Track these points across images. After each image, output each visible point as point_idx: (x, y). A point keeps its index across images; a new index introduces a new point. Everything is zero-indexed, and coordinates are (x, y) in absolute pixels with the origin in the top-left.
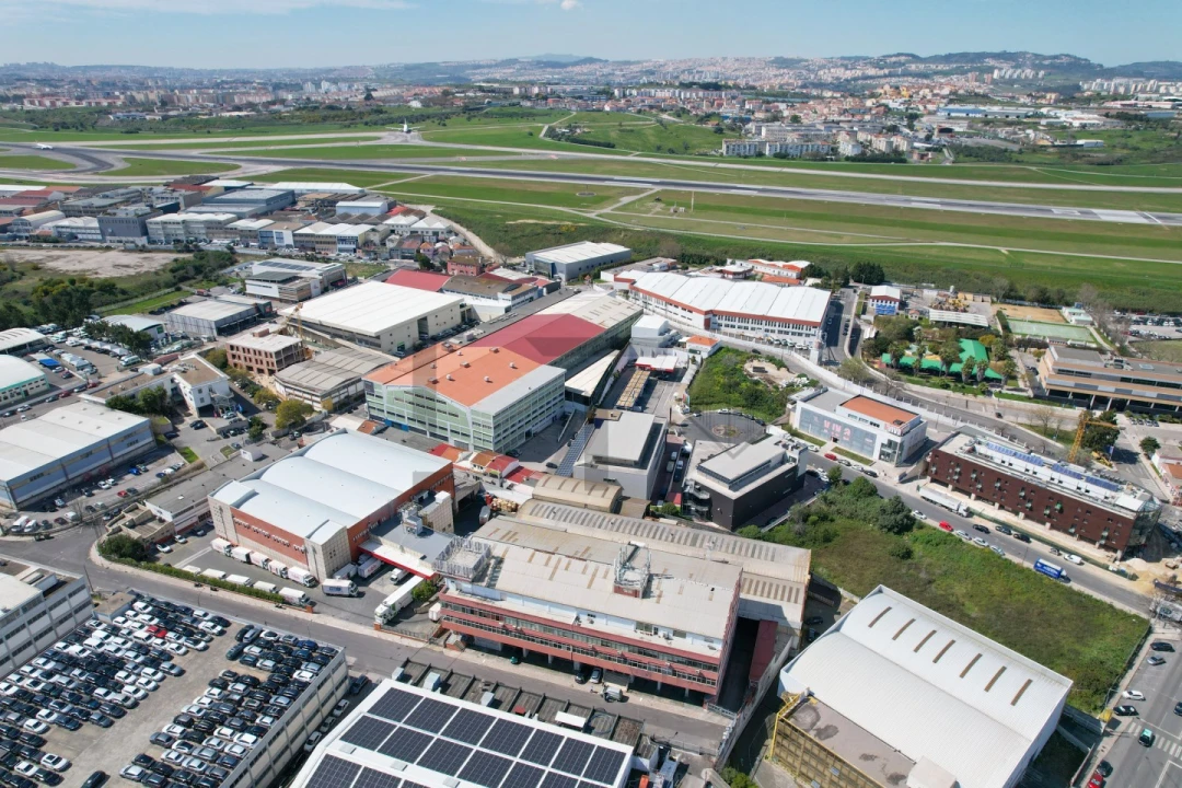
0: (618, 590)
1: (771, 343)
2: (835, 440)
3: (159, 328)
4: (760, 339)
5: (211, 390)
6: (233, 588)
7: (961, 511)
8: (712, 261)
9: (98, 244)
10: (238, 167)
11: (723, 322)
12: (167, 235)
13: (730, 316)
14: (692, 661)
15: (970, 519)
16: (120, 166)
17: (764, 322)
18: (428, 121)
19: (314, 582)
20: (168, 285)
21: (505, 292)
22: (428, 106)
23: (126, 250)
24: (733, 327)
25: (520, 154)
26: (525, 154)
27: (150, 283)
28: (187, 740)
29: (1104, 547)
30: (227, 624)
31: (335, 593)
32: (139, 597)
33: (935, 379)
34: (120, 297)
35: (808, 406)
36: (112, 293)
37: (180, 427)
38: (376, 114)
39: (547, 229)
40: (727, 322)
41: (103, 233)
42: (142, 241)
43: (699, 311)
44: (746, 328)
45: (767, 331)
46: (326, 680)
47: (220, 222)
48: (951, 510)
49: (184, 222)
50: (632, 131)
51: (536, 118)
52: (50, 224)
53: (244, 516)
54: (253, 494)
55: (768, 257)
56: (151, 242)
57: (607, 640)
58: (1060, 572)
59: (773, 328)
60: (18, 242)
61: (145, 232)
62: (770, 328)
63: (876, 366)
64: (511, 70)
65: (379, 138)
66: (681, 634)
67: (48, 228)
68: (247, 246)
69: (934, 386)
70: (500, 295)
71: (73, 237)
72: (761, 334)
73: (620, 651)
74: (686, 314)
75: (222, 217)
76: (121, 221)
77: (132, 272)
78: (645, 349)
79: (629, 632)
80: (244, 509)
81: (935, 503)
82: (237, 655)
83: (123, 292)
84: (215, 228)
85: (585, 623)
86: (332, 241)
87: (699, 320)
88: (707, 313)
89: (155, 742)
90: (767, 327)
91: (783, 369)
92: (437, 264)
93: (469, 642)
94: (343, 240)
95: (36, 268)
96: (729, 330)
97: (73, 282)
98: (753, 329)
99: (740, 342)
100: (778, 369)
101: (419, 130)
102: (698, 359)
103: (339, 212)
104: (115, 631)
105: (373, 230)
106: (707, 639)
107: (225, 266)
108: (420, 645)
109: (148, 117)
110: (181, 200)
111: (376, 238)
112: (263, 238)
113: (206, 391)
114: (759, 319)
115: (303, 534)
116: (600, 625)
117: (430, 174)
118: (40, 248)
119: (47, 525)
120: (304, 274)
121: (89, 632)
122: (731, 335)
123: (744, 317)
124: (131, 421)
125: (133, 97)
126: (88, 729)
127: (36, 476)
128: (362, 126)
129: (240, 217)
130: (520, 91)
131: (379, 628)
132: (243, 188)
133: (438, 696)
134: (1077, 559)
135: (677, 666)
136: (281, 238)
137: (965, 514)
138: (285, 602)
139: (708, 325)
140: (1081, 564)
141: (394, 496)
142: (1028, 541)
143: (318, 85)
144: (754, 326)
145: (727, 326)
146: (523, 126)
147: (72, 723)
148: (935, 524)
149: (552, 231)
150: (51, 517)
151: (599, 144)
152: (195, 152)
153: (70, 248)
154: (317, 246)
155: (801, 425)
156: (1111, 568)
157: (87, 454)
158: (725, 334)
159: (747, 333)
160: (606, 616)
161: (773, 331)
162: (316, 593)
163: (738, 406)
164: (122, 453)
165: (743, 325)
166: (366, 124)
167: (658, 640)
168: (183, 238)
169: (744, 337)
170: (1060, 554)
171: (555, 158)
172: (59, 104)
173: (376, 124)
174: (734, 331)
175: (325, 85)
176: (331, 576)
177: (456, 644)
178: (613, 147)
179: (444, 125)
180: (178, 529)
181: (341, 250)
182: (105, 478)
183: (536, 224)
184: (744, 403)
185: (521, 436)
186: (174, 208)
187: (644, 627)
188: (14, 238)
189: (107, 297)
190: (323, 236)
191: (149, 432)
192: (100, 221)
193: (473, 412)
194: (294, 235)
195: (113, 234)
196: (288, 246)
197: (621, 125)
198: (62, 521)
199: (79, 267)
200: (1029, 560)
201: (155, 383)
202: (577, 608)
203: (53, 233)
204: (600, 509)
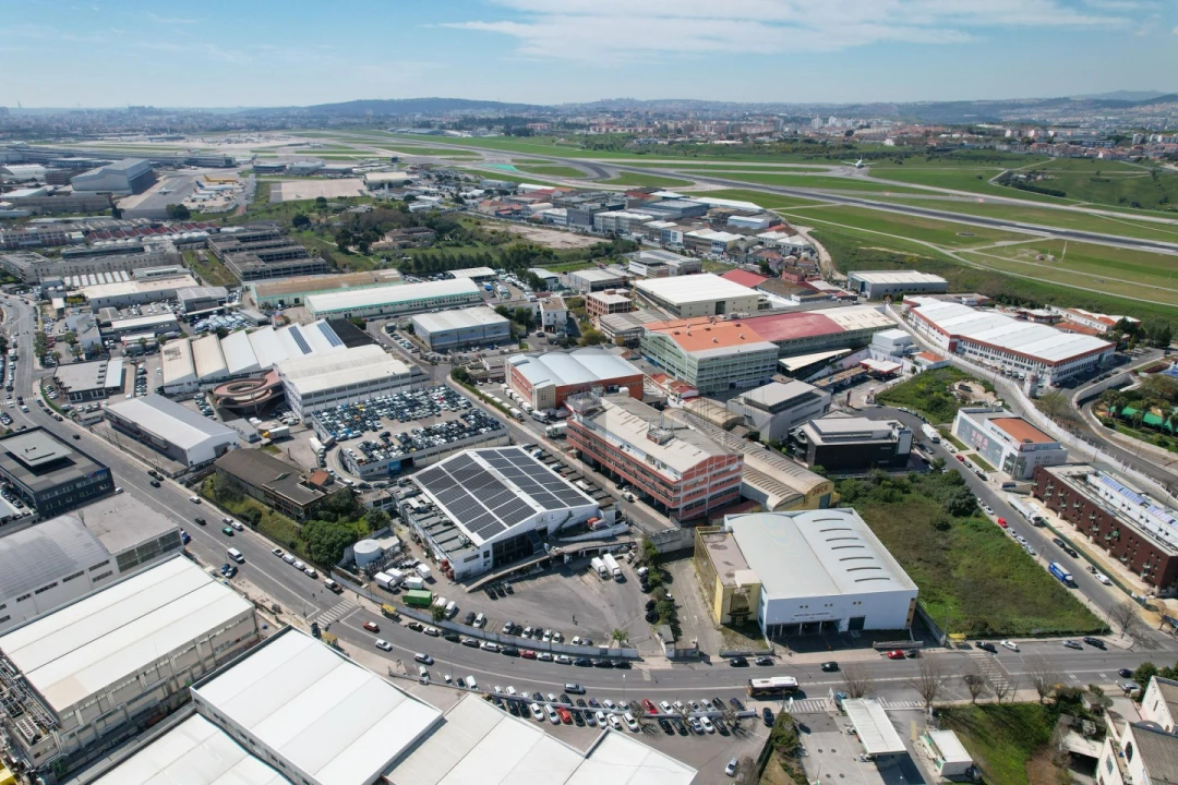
0: (649, 437)
1: (1003, 373)
2: (978, 449)
3: (556, 280)
4: (996, 368)
5: (555, 316)
6: (493, 403)
7: (1031, 519)
8: (1028, 304)
9: (562, 228)
10: (693, 184)
11: (968, 348)
12: (604, 226)
13: (975, 343)
14: (664, 482)
15: (1038, 529)
16: (614, 176)
17: (1003, 354)
18: (887, 159)
19: (530, 411)
20: (585, 258)
21: (799, 295)
22: (902, 145)
23: (577, 233)
24: (976, 353)
25: (948, 194)
26: (953, 195)
27: (574, 255)
28: (424, 435)
29: (1146, 580)
30: (471, 406)
31: (537, 419)
32: (444, 386)
33: (1156, 436)
34: (553, 260)
35: (966, 417)
36: (548, 257)
37: (531, 334)
38: (846, 150)
39: (892, 257)
40: (971, 349)
41: (568, 221)
42: (589, 228)
43: (947, 334)
44: (987, 357)
45: (1005, 362)
46: (493, 438)
47: (639, 221)
48: (1024, 516)
49: (617, 218)
50: (1108, 181)
51: (1003, 163)
52: (542, 211)
53: (516, 372)
54: (527, 362)
55: (1095, 309)
56: (594, 230)
57: (630, 461)
58: (1065, 576)
59: (1010, 360)
60: (522, 221)
61: (592, 222)
62: (1008, 360)
63: (1100, 414)
64: (1057, 110)
65: (828, 170)
66: (664, 466)
67: (539, 214)
68: (652, 241)
69: (1151, 441)
70: (793, 296)
71: (551, 221)
72: (998, 364)
73: (634, 469)
74: (938, 335)
75: (642, 217)
76: (580, 213)
77: (569, 246)
78: (879, 354)
79: (642, 459)
80: (518, 368)
81: (1016, 509)
82: (463, 417)
83: (556, 258)
84: (636, 224)
85: (624, 450)
86: (708, 243)
87: (945, 342)
88: (952, 337)
89: (413, 431)
90: (1005, 359)
91: (991, 393)
92: (776, 271)
93: (580, 456)
94: (717, 244)
95: (519, 237)
96: (971, 356)
97: (531, 247)
98: (993, 358)
99: (978, 369)
100: (986, 392)
101: (871, 166)
102: (918, 369)
103: (730, 223)
104: (426, 394)
105: (742, 239)
106: (676, 472)
107: (629, 251)
108: (557, 450)
109: (659, 142)
110: (627, 203)
111: (742, 246)
112: (664, 236)
113: (552, 315)
114: (999, 350)
115: (532, 382)
116: (631, 453)
117: (839, 203)
118: (530, 226)
119: (439, 359)
120: (670, 262)
121: (417, 391)
122: (972, 361)
123: (986, 346)
124: (502, 319)
125: (666, 126)
126: (395, 421)
127: (444, 334)
128: (824, 159)
129: (656, 218)
130: (1013, 134)
131: (544, 437)
132: (676, 199)
133: (535, 459)
134: (1104, 578)
135: (657, 484)
136: (675, 237)
137: (1033, 522)
138: (510, 415)
139: (953, 348)
140: (1107, 584)
141: (592, 379)
142: (1075, 556)
143: (826, 120)
144: (994, 355)
145: (970, 352)
146: (978, 169)
147: (392, 417)
148: (995, 519)
149: (895, 260)
150: (442, 356)
151: (1046, 192)
152: (672, 171)
153: (547, 228)
154: (698, 246)
155: (959, 433)
156: (1133, 595)
157: (472, 330)
158: (967, 359)
159: (986, 361)
160: (634, 448)
161: (1010, 364)
162: (526, 416)
163: (919, 409)
164: (490, 336)
165: (985, 353)
166: (828, 157)
167: (654, 468)
168: (614, 229)
169: (983, 365)
170: (1094, 572)
171: (981, 201)
172: (611, 130)
173: (836, 158)
174: (976, 358)
175: (832, 120)
176: (539, 410)
177: (572, 454)
178: (1063, 195)
179: (900, 163)
180: (492, 376)
181: (714, 252)
182: (475, 346)
183: (885, 252)
184: (926, 407)
185: (723, 385)
186: (620, 208)
187: (649, 457)
188: (520, 219)
189: (546, 260)
190: (702, 239)
191: (508, 329)
192: (568, 212)
193: (689, 356)
194: (684, 236)
195: (573, 222)
196: (679, 244)
197: (1098, 174)
198: (445, 359)
199: (542, 239)
200: (1047, 558)
201: (528, 305)
202: (623, 440)
203: (541, 218)
204: (717, 424)
